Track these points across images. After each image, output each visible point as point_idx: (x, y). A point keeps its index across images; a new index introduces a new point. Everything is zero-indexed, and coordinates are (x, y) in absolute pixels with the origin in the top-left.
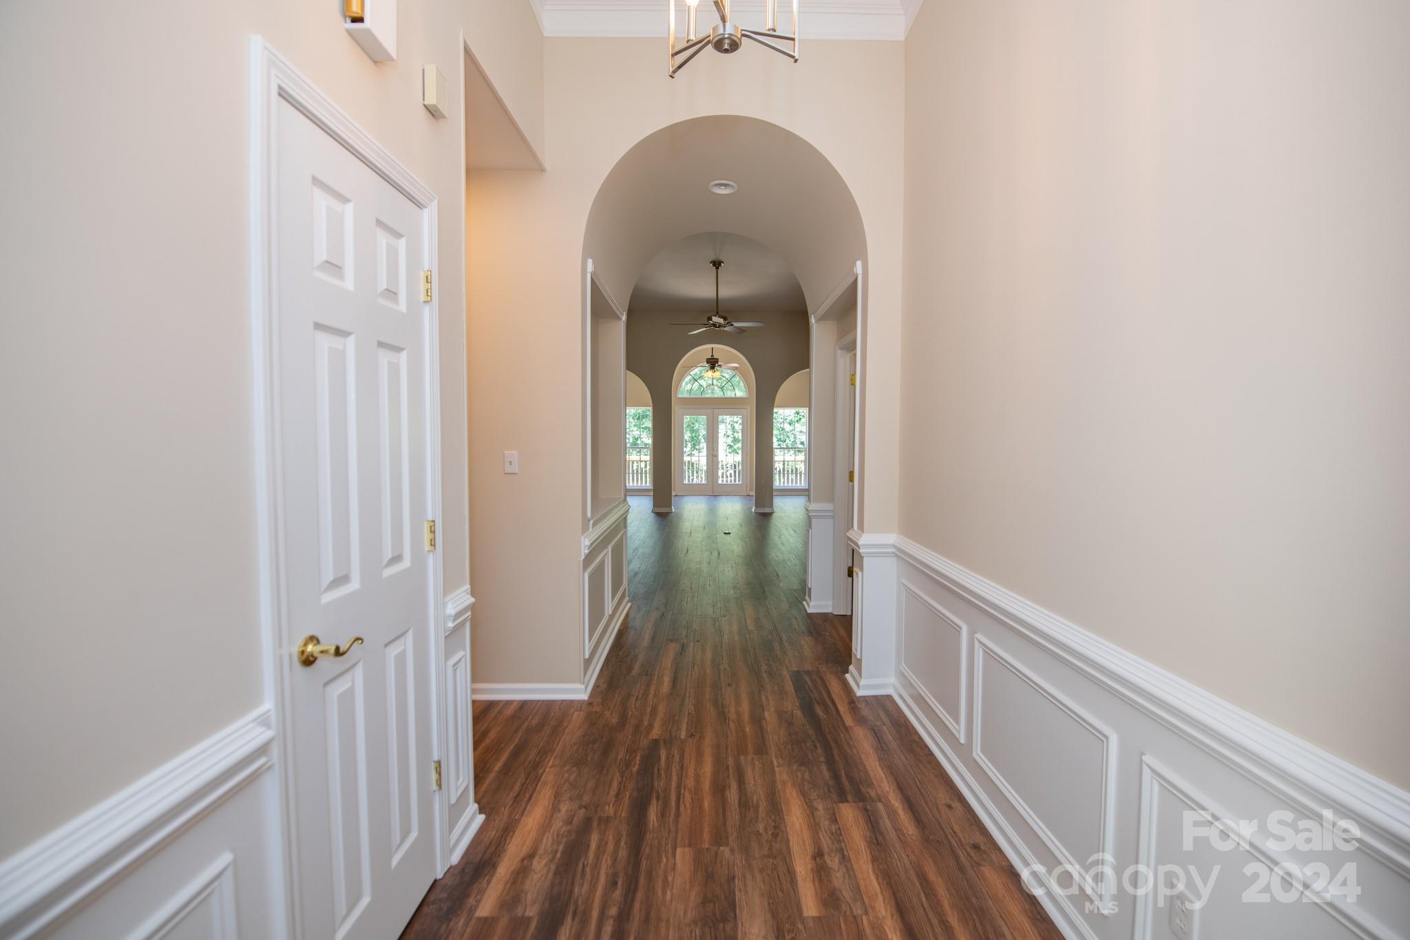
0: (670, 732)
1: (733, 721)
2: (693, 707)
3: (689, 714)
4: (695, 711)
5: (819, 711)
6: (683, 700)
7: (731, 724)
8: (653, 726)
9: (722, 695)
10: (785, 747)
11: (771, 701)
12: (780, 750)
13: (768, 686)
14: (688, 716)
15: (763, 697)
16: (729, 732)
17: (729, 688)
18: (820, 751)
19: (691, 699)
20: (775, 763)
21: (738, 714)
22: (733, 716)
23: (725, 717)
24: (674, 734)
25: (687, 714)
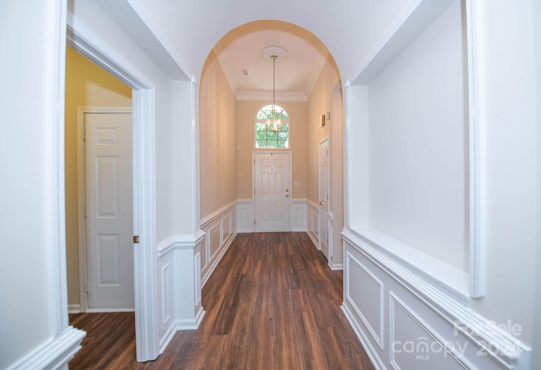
0: (295, 291)
1: (270, 296)
2: (288, 303)
3: (289, 300)
4: (287, 301)
5: (231, 302)
6: (294, 308)
7: (271, 295)
8: (302, 294)
9: (275, 312)
10: (253, 287)
11: (251, 308)
12: (255, 286)
13: (249, 319)
14: (289, 298)
15: (254, 311)
16: (272, 292)
17: (271, 317)
18: (242, 286)
19: (290, 309)
20: (258, 282)
21: (268, 300)
22: (270, 299)
23: (274, 298)
24: (293, 290)
25: (290, 300)
